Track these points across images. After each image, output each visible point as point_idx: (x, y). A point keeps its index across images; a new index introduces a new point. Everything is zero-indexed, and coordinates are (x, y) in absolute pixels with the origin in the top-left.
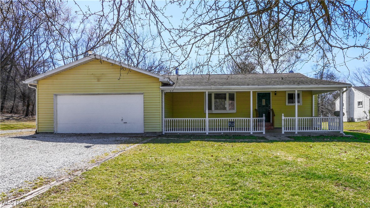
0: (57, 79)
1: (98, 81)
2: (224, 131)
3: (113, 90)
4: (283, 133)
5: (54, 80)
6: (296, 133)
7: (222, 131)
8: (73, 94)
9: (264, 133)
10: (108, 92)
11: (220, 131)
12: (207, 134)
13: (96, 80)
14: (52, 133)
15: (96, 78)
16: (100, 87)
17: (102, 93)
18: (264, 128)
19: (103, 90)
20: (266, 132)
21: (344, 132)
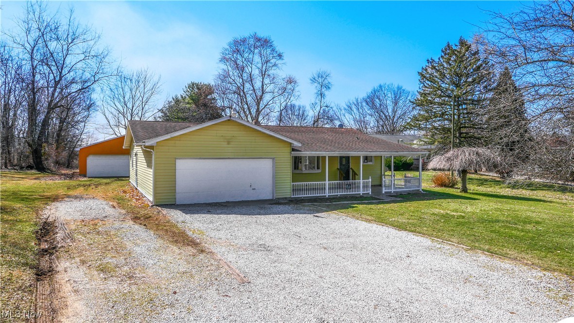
0: (180, 141)
1: (228, 144)
2: (340, 194)
3: (244, 154)
4: (384, 193)
5: (176, 142)
6: (392, 192)
7: (338, 194)
8: (200, 159)
9: (370, 193)
10: (239, 157)
11: (337, 194)
12: (327, 196)
13: (226, 143)
14: (174, 204)
15: (226, 140)
16: (230, 151)
17: (233, 157)
18: (370, 189)
19: (233, 154)
20: (372, 193)
21: (422, 190)
